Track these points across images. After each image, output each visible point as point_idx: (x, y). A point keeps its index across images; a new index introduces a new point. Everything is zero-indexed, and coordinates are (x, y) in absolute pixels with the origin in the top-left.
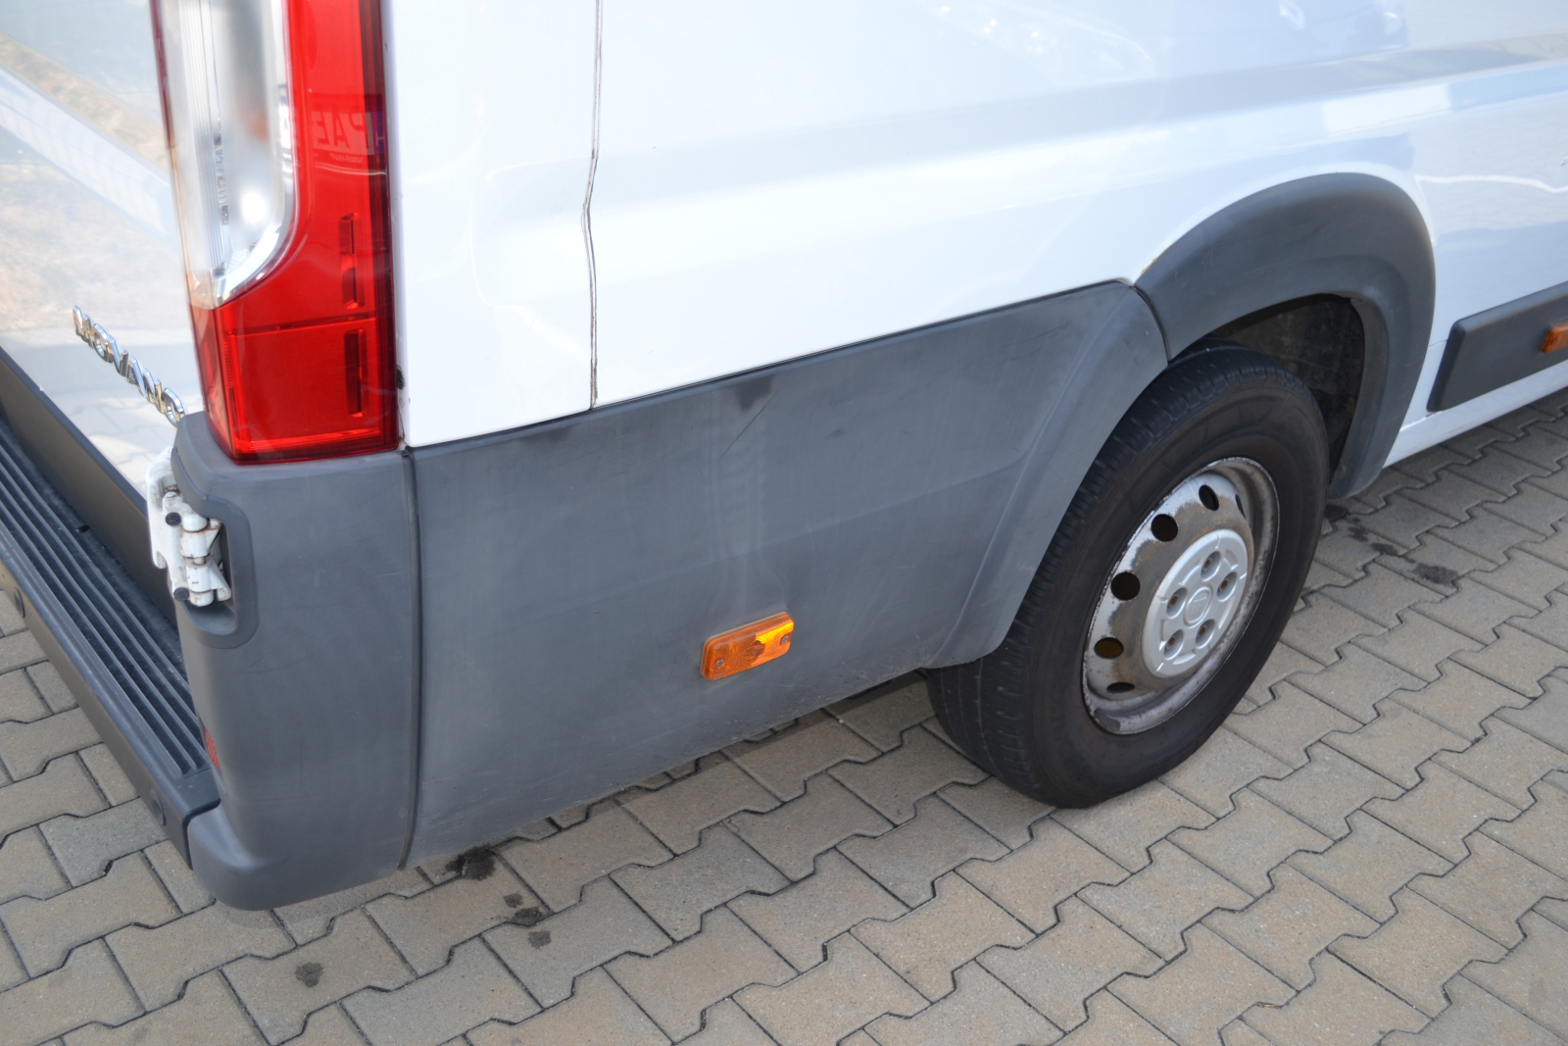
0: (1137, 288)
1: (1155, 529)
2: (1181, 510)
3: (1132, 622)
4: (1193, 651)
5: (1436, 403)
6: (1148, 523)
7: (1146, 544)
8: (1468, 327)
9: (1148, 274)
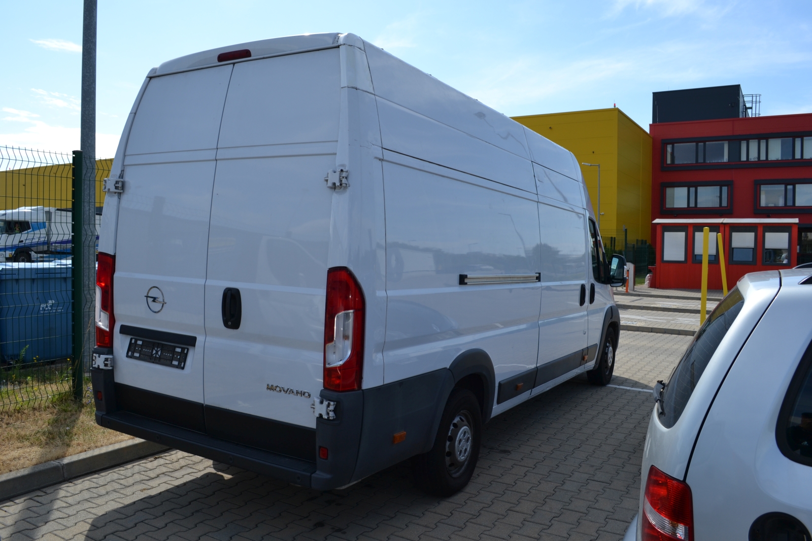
0: (449, 369)
1: (453, 426)
2: (457, 422)
3: (452, 446)
4: (464, 456)
5: (498, 403)
6: (452, 425)
7: (453, 429)
8: (502, 383)
9: (450, 366)
